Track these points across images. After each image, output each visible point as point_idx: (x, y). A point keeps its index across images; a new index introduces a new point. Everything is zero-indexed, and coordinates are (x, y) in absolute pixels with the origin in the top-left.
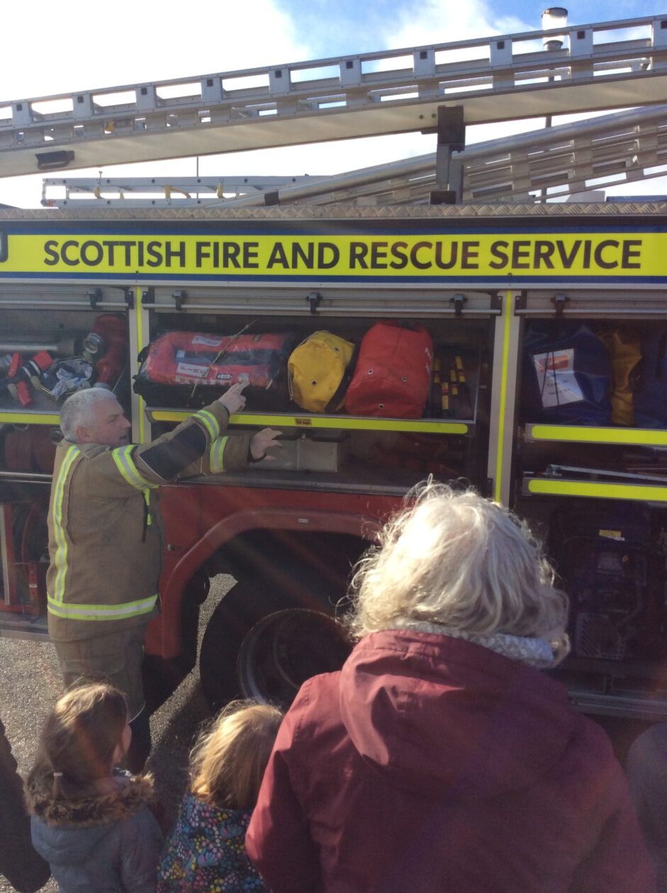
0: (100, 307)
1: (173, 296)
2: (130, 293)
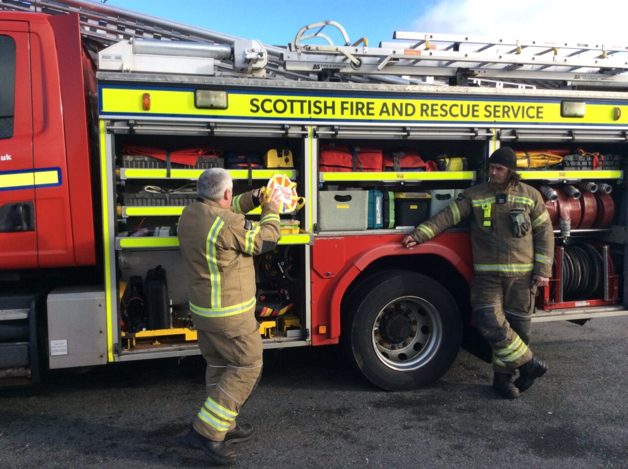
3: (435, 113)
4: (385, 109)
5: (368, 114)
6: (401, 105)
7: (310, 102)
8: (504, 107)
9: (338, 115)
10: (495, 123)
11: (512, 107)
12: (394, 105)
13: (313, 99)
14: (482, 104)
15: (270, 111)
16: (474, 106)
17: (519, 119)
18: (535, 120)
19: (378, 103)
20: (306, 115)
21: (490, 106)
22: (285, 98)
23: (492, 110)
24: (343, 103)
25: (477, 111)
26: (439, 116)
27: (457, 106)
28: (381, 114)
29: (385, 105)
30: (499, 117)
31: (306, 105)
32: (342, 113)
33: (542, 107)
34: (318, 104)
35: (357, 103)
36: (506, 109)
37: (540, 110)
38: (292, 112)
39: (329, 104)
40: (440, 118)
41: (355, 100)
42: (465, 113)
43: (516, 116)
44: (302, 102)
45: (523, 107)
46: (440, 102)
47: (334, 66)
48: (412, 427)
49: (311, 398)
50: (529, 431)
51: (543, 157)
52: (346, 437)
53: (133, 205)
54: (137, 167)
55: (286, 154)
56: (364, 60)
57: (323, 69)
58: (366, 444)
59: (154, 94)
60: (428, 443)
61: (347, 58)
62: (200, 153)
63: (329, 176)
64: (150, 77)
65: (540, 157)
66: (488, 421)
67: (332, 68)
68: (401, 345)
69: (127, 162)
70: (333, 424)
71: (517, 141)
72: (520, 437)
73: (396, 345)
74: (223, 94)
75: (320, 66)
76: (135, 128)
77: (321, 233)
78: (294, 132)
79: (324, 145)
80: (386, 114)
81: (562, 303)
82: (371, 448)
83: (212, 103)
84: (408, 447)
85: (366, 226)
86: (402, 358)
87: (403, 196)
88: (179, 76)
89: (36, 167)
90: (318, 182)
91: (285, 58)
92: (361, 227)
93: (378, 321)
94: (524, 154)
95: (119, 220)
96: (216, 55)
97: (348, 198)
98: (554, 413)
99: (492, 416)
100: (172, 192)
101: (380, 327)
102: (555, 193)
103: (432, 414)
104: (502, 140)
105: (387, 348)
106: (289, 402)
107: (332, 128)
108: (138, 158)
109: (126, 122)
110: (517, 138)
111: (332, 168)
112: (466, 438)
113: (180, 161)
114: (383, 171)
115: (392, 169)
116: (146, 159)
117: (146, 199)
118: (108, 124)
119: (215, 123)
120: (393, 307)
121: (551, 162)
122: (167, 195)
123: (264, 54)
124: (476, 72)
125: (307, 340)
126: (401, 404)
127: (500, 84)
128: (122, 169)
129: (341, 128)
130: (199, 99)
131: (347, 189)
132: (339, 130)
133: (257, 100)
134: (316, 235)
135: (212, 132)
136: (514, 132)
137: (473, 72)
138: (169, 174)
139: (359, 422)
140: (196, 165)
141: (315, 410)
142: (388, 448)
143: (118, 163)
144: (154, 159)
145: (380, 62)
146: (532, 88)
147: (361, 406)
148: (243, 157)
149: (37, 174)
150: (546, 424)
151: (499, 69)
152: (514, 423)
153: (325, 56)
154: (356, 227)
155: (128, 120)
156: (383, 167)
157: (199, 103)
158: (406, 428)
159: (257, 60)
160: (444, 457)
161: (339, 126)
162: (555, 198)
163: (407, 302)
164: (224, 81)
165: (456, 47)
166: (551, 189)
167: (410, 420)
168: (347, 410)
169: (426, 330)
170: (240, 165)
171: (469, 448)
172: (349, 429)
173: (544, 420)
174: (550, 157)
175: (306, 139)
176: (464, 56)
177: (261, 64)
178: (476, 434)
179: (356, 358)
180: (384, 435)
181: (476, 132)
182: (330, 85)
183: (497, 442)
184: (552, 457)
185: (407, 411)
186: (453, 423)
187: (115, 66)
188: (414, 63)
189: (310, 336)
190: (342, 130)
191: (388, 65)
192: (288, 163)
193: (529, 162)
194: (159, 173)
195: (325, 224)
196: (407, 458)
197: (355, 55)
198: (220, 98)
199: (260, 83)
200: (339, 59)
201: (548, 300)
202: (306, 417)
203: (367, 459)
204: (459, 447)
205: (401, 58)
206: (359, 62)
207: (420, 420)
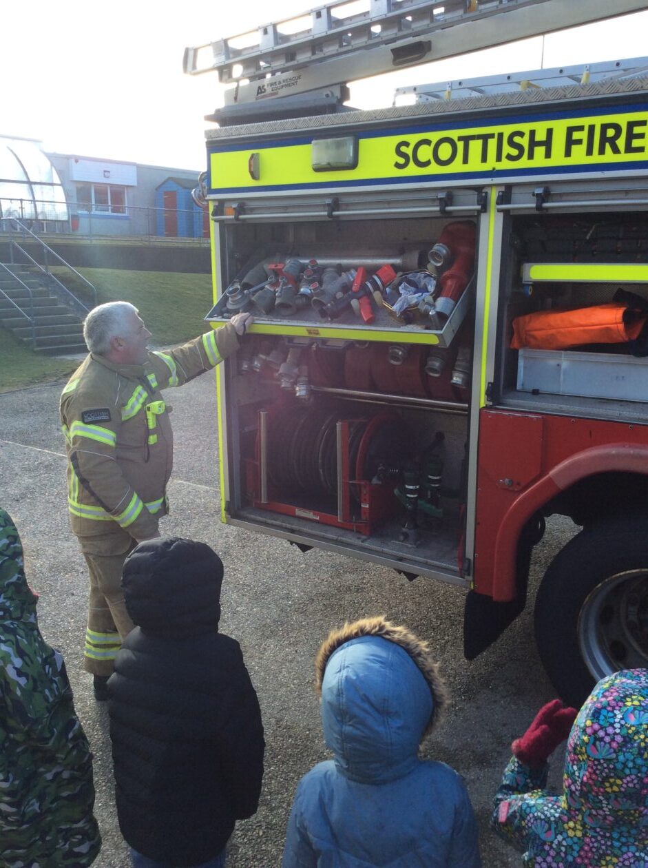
0: (450, 212)
1: (534, 195)
2: (484, 194)
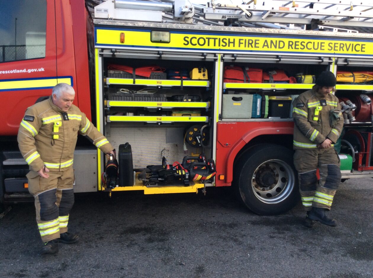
3: (297, 47)
4: (266, 44)
5: (255, 47)
6: (276, 41)
7: (220, 39)
8: (341, 44)
9: (237, 47)
10: (334, 54)
11: (346, 44)
12: (272, 42)
13: (222, 37)
14: (327, 42)
15: (195, 45)
16: (321, 43)
17: (350, 52)
18: (360, 53)
19: (262, 40)
20: (217, 47)
21: (332, 44)
22: (205, 36)
23: (333, 46)
24: (240, 40)
25: (324, 46)
26: (300, 49)
27: (311, 43)
28: (263, 47)
29: (266, 41)
30: (337, 50)
31: (217, 41)
32: (239, 46)
33: (365, 45)
34: (224, 40)
35: (249, 40)
36: (342, 45)
37: (363, 46)
38: (209, 45)
39: (232, 41)
40: (300, 50)
41: (247, 38)
42: (316, 47)
43: (348, 50)
44: (215, 39)
45: (353, 45)
46: (300, 40)
47: (234, 17)
48: (275, 237)
49: (214, 217)
50: (347, 243)
51: (363, 76)
52: (236, 241)
53: (113, 100)
54: (116, 77)
55: (204, 71)
56: (254, 13)
57: (228, 19)
58: (248, 246)
59: (127, 33)
60: (285, 247)
61: (243, 11)
62: (152, 69)
63: (229, 85)
64: (125, 23)
65: (361, 76)
66: (321, 236)
67: (234, 18)
68: (268, 188)
69: (110, 74)
70: (227, 232)
71: (348, 66)
72: (341, 247)
73: (265, 188)
74: (167, 34)
75: (226, 17)
76: (115, 54)
77: (223, 120)
78: (210, 57)
79: (227, 66)
80: (267, 47)
81: (369, 167)
82: (251, 248)
83: (161, 39)
84: (273, 249)
85: (251, 116)
86: (269, 196)
87: (274, 98)
88: (142, 22)
89: (58, 76)
90: (223, 89)
91: (205, 12)
92: (247, 117)
93: (255, 173)
94: (351, 74)
95: (105, 109)
96: (164, 9)
97: (240, 99)
98: (363, 233)
99: (324, 233)
100: (136, 92)
101: (256, 178)
102: (369, 99)
103: (287, 230)
104: (338, 65)
105: (260, 190)
106: (201, 218)
107: (233, 55)
108: (117, 72)
109: (111, 50)
110: (348, 64)
111: (231, 80)
112: (308, 245)
113: (141, 74)
114: (262, 83)
115: (268, 82)
116: (121, 72)
117: (121, 96)
118: (100, 51)
119: (163, 51)
120: (265, 165)
121: (368, 79)
122: (133, 94)
123: (193, 9)
124: (323, 22)
125: (213, 183)
126: (267, 223)
127: (335, 30)
128: (107, 78)
129: (238, 55)
130: (154, 36)
131: (240, 93)
132: (237, 56)
133: (188, 38)
134: (220, 121)
135: (161, 57)
136: (346, 60)
137: (321, 21)
138: (134, 82)
139: (243, 233)
140: (150, 77)
141: (216, 224)
142: (261, 249)
143: (105, 75)
144: (126, 73)
145: (263, 14)
146: (356, 32)
147: (244, 223)
148: (178, 73)
149: (59, 79)
150: (358, 240)
151: (337, 20)
152: (338, 238)
153: (229, 11)
154: (244, 117)
155: (111, 49)
156: (262, 80)
157: (153, 39)
158: (271, 237)
159: (188, 13)
160: (295, 256)
161: (237, 54)
162: (369, 102)
163: (273, 163)
164: (168, 26)
165: (311, 6)
166: (367, 96)
167: (274, 233)
168: (235, 225)
169: (284, 180)
170: (176, 77)
171: (311, 251)
172: (237, 236)
173: (356, 237)
174: (368, 76)
175: (216, 62)
176: (316, 11)
177: (190, 15)
178: (314, 243)
179: (241, 195)
180: (258, 241)
181: (322, 60)
182: (232, 29)
183: (327, 249)
184: (361, 260)
185: (271, 228)
186: (300, 236)
187: (104, 16)
188: (284, 15)
189: (214, 181)
190: (239, 57)
191: (269, 16)
192: (205, 77)
193: (354, 80)
194: (129, 81)
195: (225, 115)
196: (273, 256)
197: (248, 10)
198: (166, 36)
199: (190, 27)
200: (238, 12)
201: (361, 165)
202: (211, 227)
203: (249, 255)
204: (304, 250)
205: (277, 12)
206: (251, 14)
207: (280, 233)
